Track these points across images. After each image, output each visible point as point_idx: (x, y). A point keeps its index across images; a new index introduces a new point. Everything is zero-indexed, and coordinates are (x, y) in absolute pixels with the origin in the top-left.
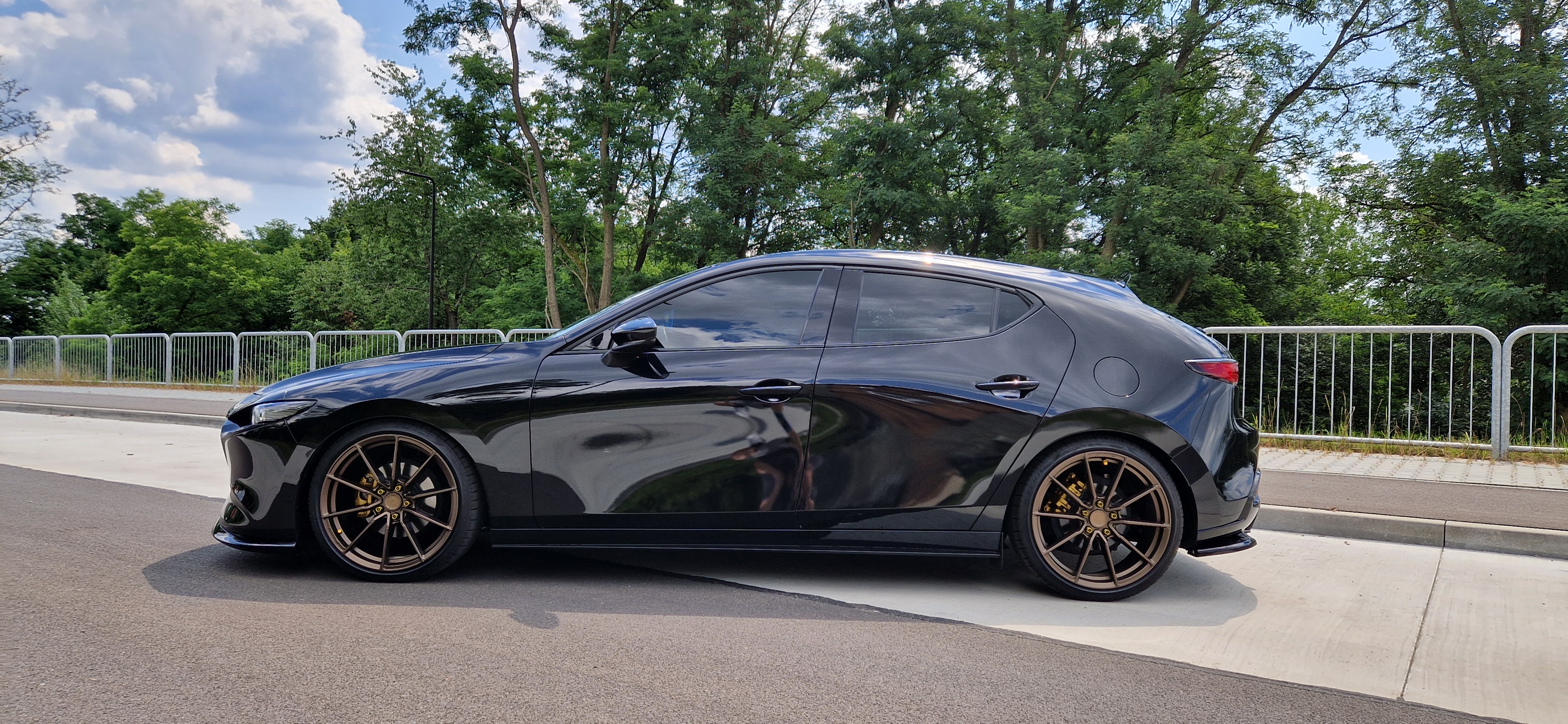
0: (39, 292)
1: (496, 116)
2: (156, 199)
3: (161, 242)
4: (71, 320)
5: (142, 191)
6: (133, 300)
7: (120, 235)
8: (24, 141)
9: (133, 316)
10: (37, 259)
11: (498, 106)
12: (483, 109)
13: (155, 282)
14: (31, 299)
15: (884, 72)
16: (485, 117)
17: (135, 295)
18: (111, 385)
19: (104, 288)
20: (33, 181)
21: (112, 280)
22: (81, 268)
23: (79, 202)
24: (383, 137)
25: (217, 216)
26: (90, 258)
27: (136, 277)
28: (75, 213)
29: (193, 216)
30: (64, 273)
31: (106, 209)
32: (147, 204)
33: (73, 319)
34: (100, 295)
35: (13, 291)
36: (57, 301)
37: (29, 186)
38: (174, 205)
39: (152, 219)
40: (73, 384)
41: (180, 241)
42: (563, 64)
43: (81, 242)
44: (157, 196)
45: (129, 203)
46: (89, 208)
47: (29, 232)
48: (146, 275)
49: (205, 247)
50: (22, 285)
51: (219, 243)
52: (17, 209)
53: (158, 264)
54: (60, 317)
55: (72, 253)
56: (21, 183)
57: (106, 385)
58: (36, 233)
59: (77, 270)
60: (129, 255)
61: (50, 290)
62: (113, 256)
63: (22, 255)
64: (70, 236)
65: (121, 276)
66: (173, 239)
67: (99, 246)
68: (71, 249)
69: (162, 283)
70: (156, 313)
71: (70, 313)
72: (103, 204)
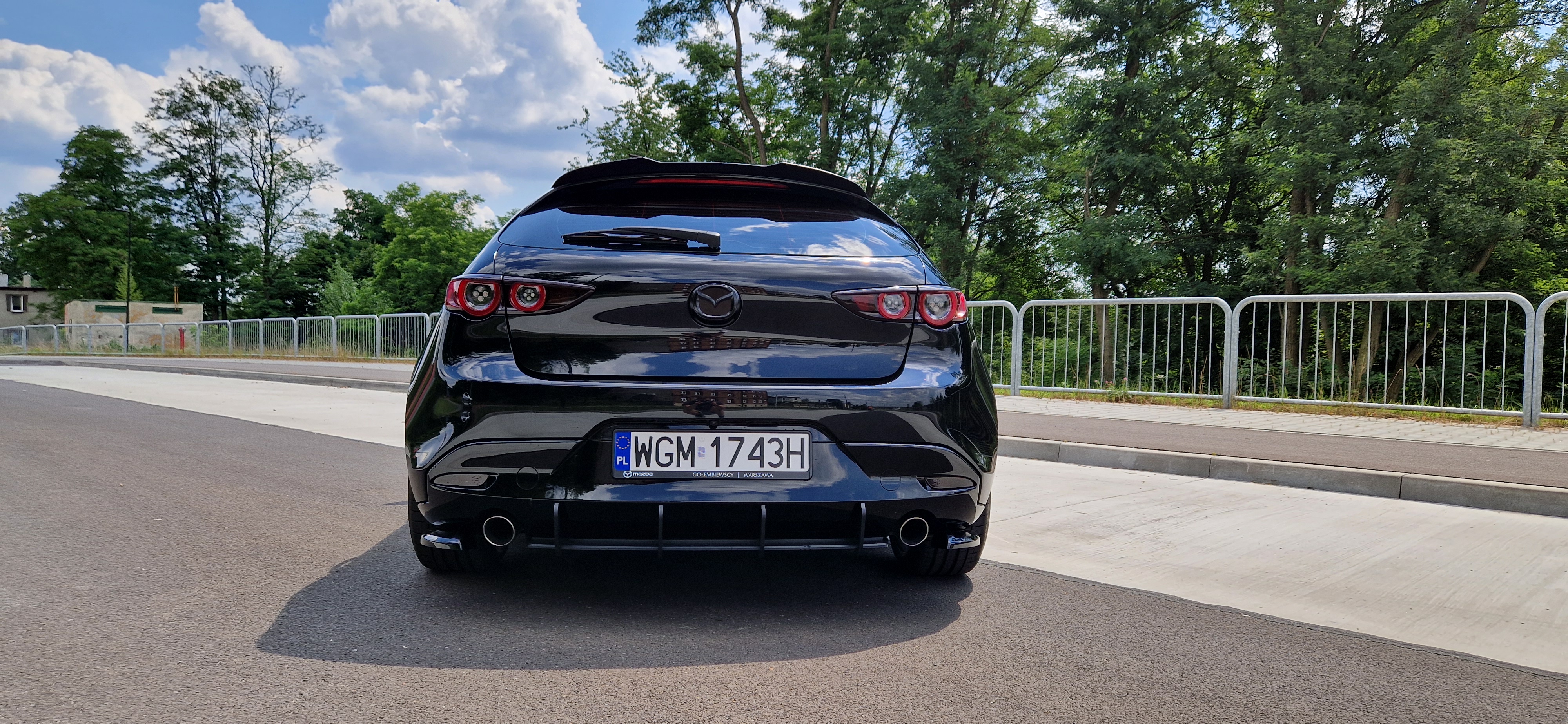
0: (316, 280)
1: (719, 99)
2: (413, 193)
3: (418, 232)
4: (344, 304)
5: (402, 185)
6: (395, 286)
7: (383, 227)
8: (302, 143)
9: (395, 300)
10: (314, 250)
11: (722, 89)
12: (706, 92)
13: (414, 269)
14: (310, 286)
15: (1124, 28)
16: (709, 101)
17: (397, 281)
18: (379, 361)
19: (371, 275)
20: (310, 179)
21: (377, 267)
22: (351, 258)
23: (348, 197)
24: (614, 125)
25: (465, 206)
26: (359, 248)
27: (397, 265)
28: (345, 208)
29: (445, 207)
30: (338, 262)
31: (371, 203)
32: (406, 197)
33: (345, 303)
34: (368, 282)
35: (294, 279)
36: (331, 287)
37: (306, 184)
38: (428, 197)
39: (411, 211)
40: (348, 360)
41: (434, 230)
42: (783, 44)
43: (351, 234)
44: (414, 189)
45: (390, 196)
46: (357, 203)
47: (307, 226)
48: (405, 262)
49: (455, 236)
50: (302, 273)
51: (467, 232)
52: (297, 205)
53: (416, 253)
54: (334, 302)
55: (343, 245)
56: (300, 182)
57: (375, 361)
58: (313, 226)
59: (347, 259)
60: (391, 245)
61: (326, 278)
62: (377, 246)
63: (302, 246)
64: (341, 228)
65: (385, 264)
66: (428, 229)
67: (365, 238)
68: (342, 241)
69: (420, 269)
70: (414, 298)
71: (343, 298)
72: (368, 198)
